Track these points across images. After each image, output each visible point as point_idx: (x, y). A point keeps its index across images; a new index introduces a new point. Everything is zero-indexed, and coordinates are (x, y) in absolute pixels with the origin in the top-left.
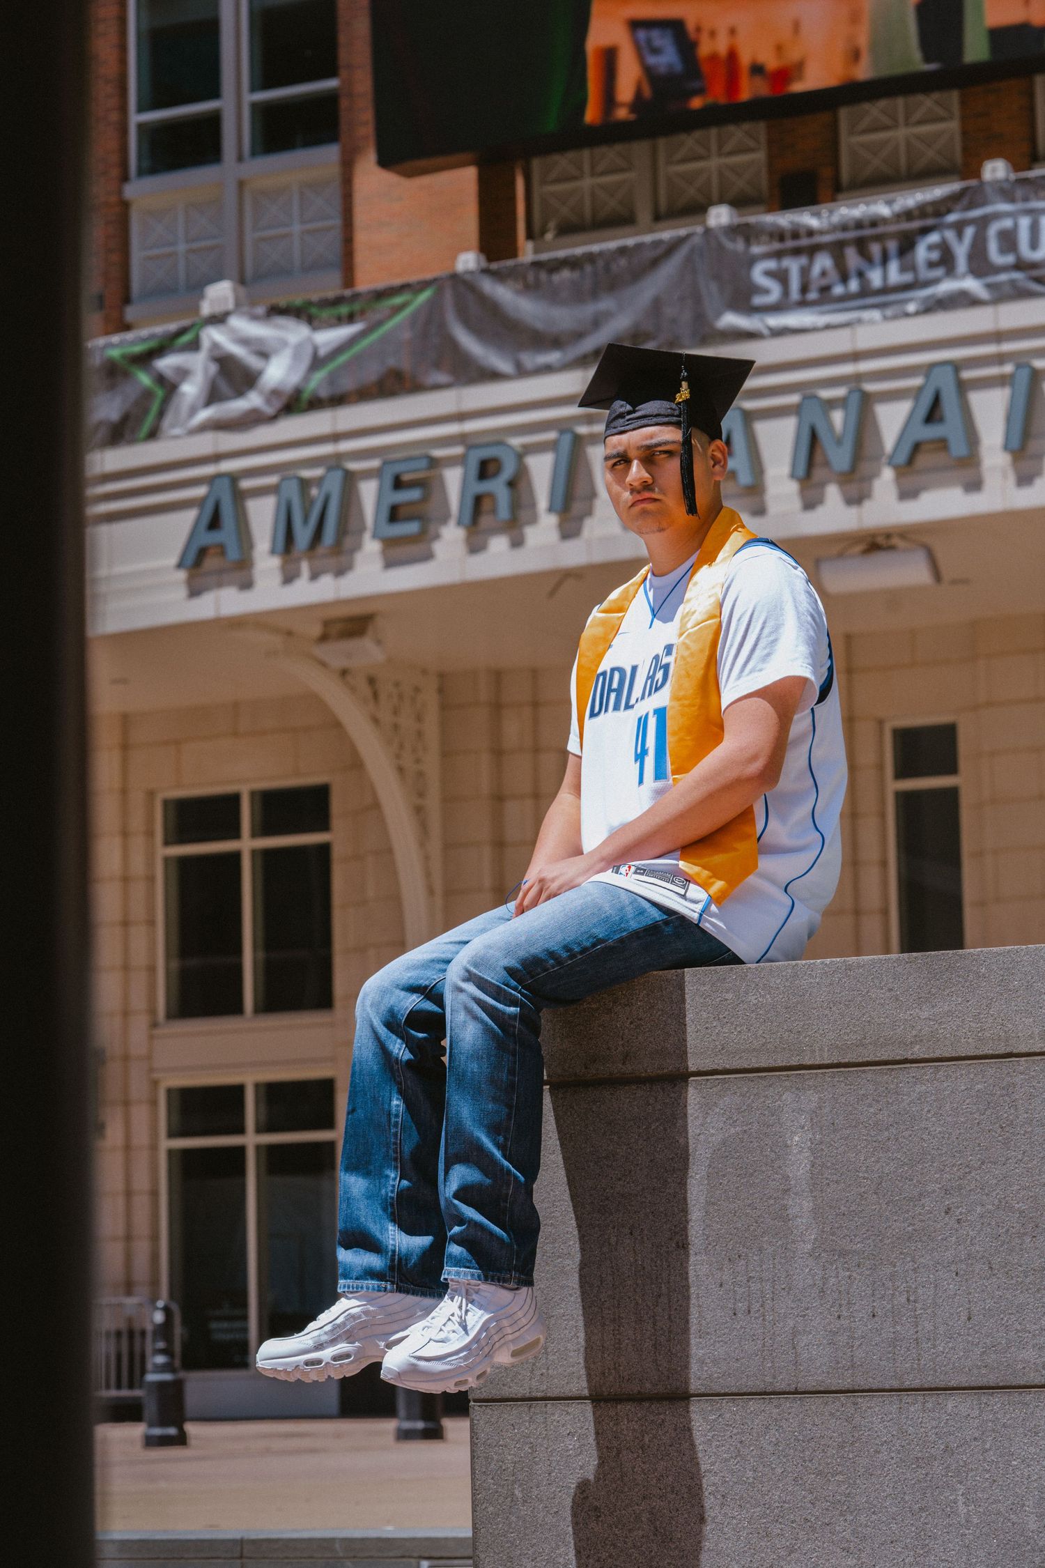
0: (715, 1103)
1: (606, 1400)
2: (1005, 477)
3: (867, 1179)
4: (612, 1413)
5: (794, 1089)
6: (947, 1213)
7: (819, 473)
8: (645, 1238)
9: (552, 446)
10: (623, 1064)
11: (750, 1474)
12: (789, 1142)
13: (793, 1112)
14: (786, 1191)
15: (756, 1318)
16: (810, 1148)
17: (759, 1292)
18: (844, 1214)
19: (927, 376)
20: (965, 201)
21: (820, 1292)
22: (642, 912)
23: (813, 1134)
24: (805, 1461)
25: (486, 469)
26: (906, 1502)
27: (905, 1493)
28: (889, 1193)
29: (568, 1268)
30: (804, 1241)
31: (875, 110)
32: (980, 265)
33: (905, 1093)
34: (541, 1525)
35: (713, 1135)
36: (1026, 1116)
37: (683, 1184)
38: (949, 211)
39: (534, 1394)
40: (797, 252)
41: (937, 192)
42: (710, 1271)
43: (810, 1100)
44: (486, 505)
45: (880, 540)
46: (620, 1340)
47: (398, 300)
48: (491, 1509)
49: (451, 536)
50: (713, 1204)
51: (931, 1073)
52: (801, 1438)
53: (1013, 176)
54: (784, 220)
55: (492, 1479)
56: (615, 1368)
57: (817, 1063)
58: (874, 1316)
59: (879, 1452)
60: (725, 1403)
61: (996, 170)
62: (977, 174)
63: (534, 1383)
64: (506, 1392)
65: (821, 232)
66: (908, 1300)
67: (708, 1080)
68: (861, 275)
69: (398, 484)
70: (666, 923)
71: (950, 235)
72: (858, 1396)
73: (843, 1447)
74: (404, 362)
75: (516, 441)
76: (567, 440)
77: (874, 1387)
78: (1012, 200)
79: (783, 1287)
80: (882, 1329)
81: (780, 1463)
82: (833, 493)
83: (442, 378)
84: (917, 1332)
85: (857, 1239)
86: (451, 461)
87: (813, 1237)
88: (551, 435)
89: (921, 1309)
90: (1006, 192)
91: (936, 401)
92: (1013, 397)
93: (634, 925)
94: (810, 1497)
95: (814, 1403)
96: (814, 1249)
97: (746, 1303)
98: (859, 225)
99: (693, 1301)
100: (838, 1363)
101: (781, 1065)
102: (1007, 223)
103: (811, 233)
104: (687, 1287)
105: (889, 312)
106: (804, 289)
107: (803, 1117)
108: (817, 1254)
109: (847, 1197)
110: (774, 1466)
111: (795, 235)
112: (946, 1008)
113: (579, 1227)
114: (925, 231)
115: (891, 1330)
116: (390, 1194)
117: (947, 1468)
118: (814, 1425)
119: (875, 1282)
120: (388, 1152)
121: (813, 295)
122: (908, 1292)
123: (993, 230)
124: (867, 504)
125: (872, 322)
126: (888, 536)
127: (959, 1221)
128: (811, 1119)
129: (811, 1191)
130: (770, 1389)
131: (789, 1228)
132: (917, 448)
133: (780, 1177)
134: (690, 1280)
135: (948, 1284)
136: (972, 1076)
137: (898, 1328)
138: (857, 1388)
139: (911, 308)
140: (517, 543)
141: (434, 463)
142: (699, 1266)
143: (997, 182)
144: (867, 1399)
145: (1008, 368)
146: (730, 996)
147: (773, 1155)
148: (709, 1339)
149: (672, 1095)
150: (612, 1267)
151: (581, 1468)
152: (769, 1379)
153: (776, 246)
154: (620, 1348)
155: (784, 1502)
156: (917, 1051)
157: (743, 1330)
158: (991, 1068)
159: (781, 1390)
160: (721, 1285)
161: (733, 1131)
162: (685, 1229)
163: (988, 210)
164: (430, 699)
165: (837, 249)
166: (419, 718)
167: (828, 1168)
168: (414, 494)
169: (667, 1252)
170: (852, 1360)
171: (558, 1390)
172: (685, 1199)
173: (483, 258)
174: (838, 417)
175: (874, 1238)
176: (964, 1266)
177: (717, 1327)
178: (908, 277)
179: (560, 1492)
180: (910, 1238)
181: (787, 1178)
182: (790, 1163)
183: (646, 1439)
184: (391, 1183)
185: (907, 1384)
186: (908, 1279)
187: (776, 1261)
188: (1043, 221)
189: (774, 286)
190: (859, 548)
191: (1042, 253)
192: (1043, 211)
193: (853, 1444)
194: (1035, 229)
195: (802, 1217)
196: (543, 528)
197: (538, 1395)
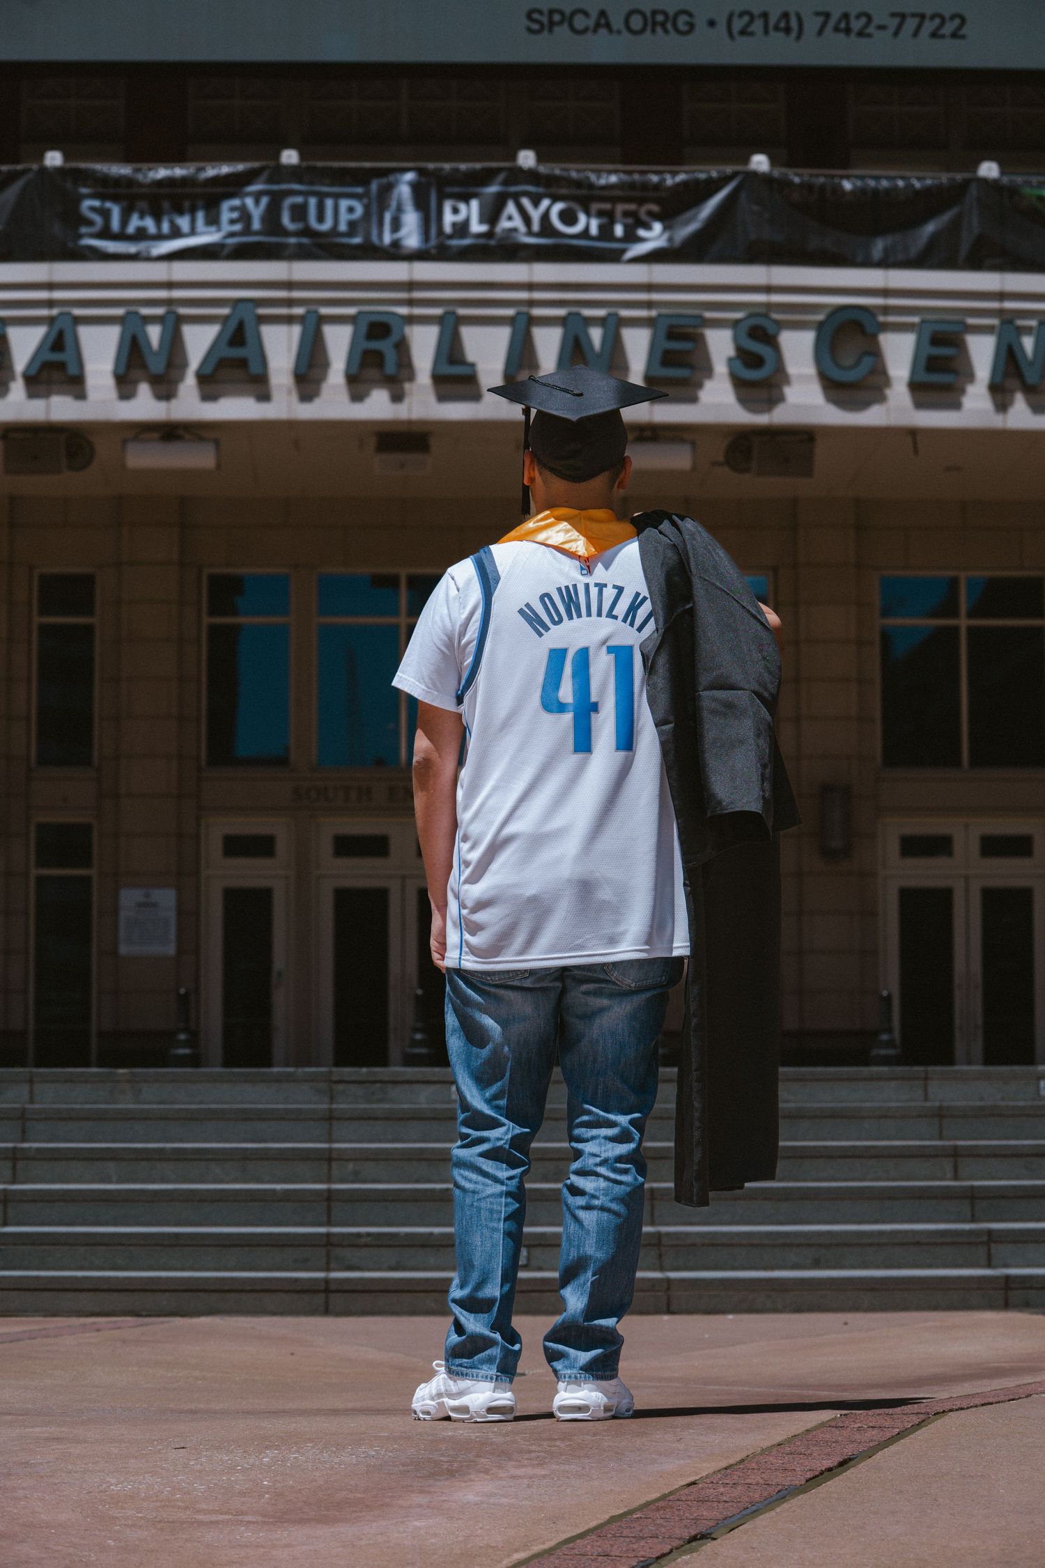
2: (289, 392)
7: (134, 373)
19: (235, 308)
20: (265, 175)
32: (272, 227)
38: (249, 183)
40: (115, 198)
41: (238, 167)
45: (175, 431)
53: (302, 164)
54: (110, 169)
61: (290, 156)
62: (277, 158)
65: (140, 184)
68: (172, 222)
71: (249, 202)
78: (303, 183)
82: (144, 389)
90: (296, 174)
91: (240, 328)
92: (302, 334)
98: (172, 182)
102: (299, 200)
103: (131, 183)
106: (124, 226)
111: (120, 183)
114: (229, 196)
121: (130, 232)
123: (287, 202)
124: (174, 402)
132: (222, 364)
143: (291, 166)
145: (299, 311)
153: (100, 190)
163: (284, 187)
165: (154, 199)
174: (154, 331)
188: (329, 203)
189: (98, 219)
190: (156, 435)
191: (326, 226)
192: (328, 195)
194: (321, 208)
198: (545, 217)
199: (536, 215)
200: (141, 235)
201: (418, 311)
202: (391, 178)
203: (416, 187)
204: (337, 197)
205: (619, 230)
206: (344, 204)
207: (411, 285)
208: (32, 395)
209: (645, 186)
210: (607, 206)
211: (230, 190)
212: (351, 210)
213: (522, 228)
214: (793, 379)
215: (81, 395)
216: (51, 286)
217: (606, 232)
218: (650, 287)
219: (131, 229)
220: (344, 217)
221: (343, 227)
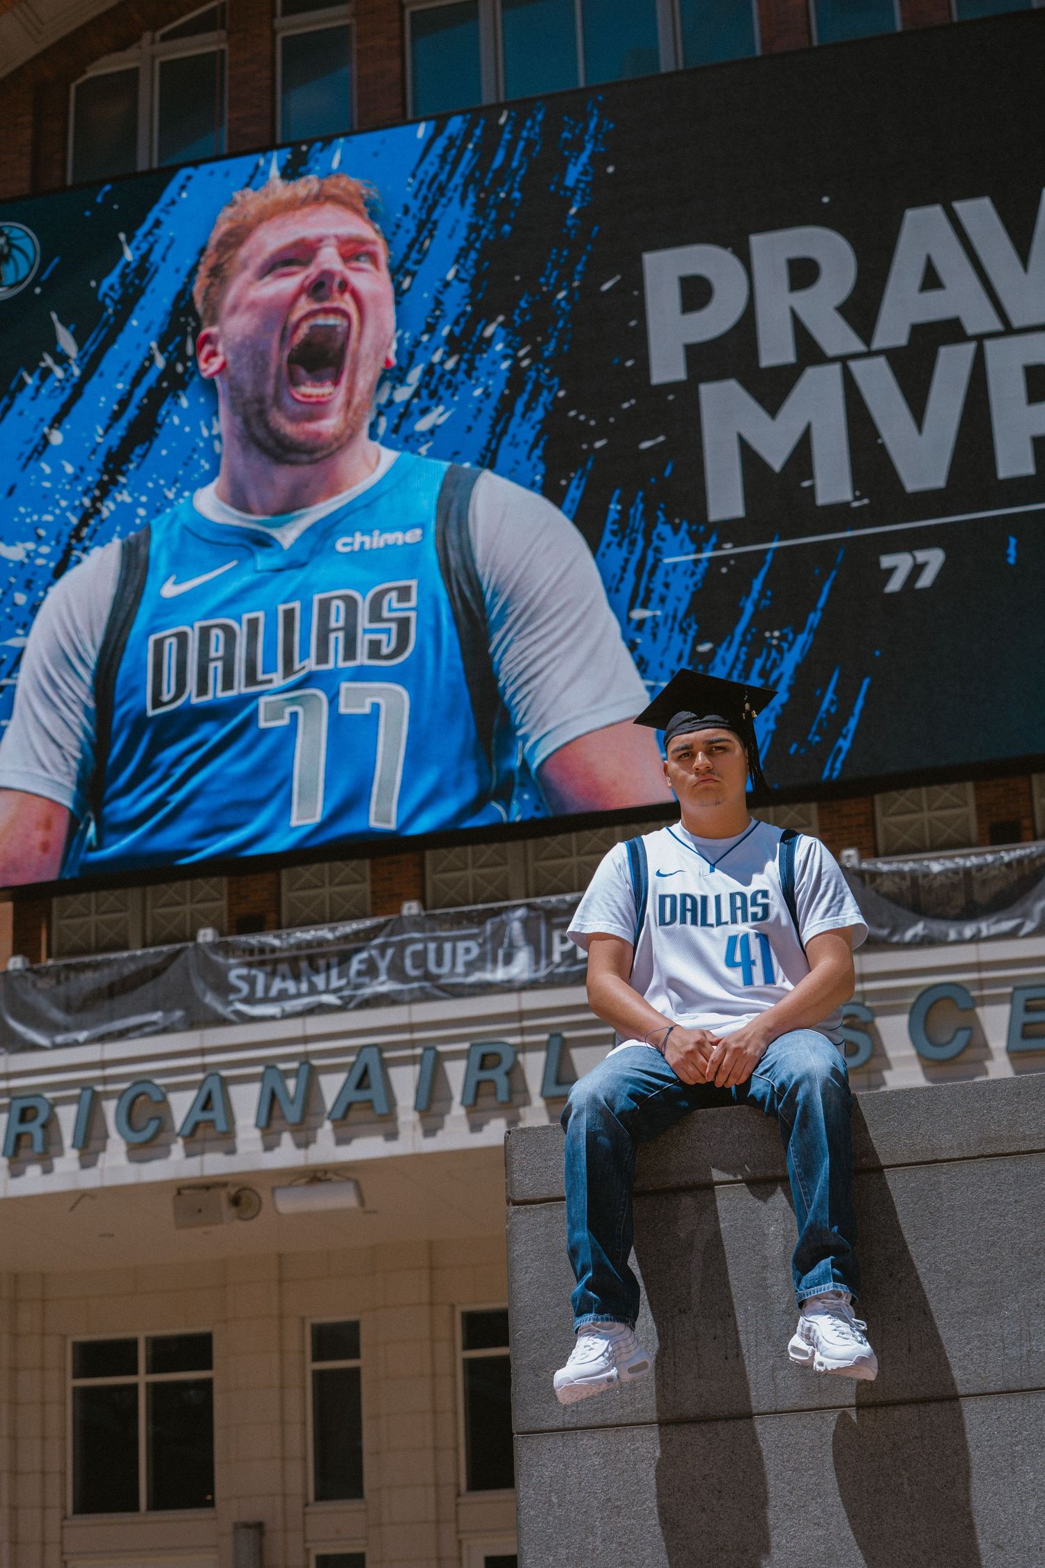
2: (414, 1128)
7: (276, 1124)
9: (76, 1100)
11: (741, 1474)
12: (766, 1232)
13: (769, 1209)
14: (764, 1268)
16: (783, 1235)
17: (745, 1342)
19: (358, 1056)
20: (388, 929)
23: (785, 1225)
25: (26, 1115)
30: (780, 1303)
32: (398, 974)
34: (573, 1522)
35: (707, 1229)
36: (949, 1204)
38: (376, 937)
39: (567, 1426)
40: (262, 964)
41: (368, 923)
42: (706, 1328)
43: (782, 1201)
44: (24, 1141)
45: (319, 1175)
48: (532, 1513)
50: (708, 1279)
52: (780, 1445)
53: (423, 913)
54: (254, 940)
55: (533, 1490)
60: (720, 1426)
61: (411, 908)
62: (399, 911)
63: (567, 1418)
64: (544, 1425)
65: (281, 949)
71: (375, 953)
72: (824, 1412)
75: (49, 1095)
76: (87, 1095)
78: (423, 931)
79: (764, 1336)
82: (286, 1138)
88: (76, 1092)
90: (417, 924)
91: (365, 1072)
92: (421, 1072)
95: (789, 1419)
96: (787, 1307)
97: (735, 1350)
98: (309, 944)
100: (808, 1389)
102: (419, 947)
103: (273, 949)
106: (268, 990)
107: (777, 1213)
111: (262, 951)
114: (358, 950)
117: (895, 1459)
118: (791, 1435)
121: (274, 995)
123: (409, 950)
124: (312, 1147)
126: (326, 1172)
127: (900, 1281)
128: (784, 1214)
129: (785, 1266)
131: (768, 1294)
132: (350, 1106)
133: (761, 1257)
135: (893, 1327)
136: (907, 1178)
138: (823, 1406)
140: (48, 1170)
143: (412, 916)
145: (419, 1051)
147: (754, 1242)
148: (707, 1378)
149: (674, 1202)
151: (605, 1478)
153: (249, 959)
158: (922, 1172)
160: (715, 1338)
162: (685, 1299)
163: (406, 936)
169: (672, 1317)
171: (586, 1421)
172: (685, 1277)
173: (27, 960)
174: (291, 1084)
177: (713, 1369)
178: (344, 981)
179: (589, 1496)
181: (765, 1258)
188: (448, 947)
189: (245, 988)
190: (304, 1180)
191: (444, 970)
192: (447, 939)
193: (821, 1447)
194: (439, 953)
195: (777, 1285)
196: (67, 1160)
197: (571, 1426)
200: (283, 996)
201: (529, 1039)
202: (504, 917)
203: (525, 922)
204: (455, 940)
206: (461, 946)
207: (521, 1015)
208: (189, 1154)
211: (361, 944)
212: (468, 951)
214: (893, 1063)
215: (231, 1151)
216: (203, 1052)
219: (273, 992)
220: (461, 959)
221: (460, 968)
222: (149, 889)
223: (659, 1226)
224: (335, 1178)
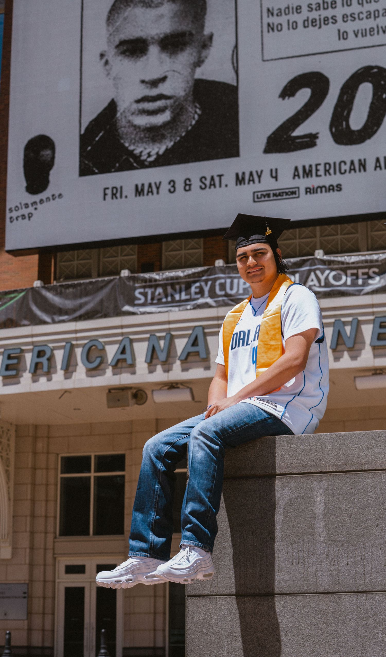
0: (287, 485)
1: (241, 596)
3: (346, 514)
4: (243, 601)
5: (318, 481)
6: (377, 526)
7: (155, 361)
8: (258, 535)
9: (64, 347)
10: (251, 470)
11: (297, 623)
12: (316, 500)
13: (317, 489)
14: (314, 518)
15: (301, 565)
16: (324, 503)
17: (302, 556)
18: (337, 527)
19: (193, 330)
20: (209, 273)
21: (326, 556)
22: (261, 414)
23: (325, 497)
24: (319, 619)
25: (40, 354)
26: (359, 634)
27: (358, 630)
28: (355, 519)
29: (227, 546)
30: (320, 537)
31: (174, 244)
32: (212, 294)
33: (361, 482)
34: (213, 643)
35: (286, 497)
37: (273, 516)
38: (203, 276)
40: (150, 287)
41: (200, 269)
42: (283, 548)
43: (324, 485)
44: (39, 366)
45: (174, 385)
46: (247, 574)
47: (12, 295)
48: (193, 637)
49: (27, 376)
50: (285, 523)
51: (372, 475)
52: (318, 610)
53: (225, 266)
54: (147, 276)
55: (194, 625)
56: (244, 584)
57: (327, 471)
58: (347, 565)
59: (348, 615)
60: (288, 597)
61: (219, 263)
62: (213, 264)
63: (212, 590)
64: (201, 593)
65: (159, 280)
66: (361, 559)
67: (284, 477)
68: (172, 296)
69: (9, 357)
70: (270, 418)
71: (203, 284)
72: (340, 594)
73: (334, 613)
74: (13, 316)
75: (51, 345)
76: (68, 346)
77: (347, 591)
78: (224, 273)
79: (312, 554)
80: (351, 569)
81: (309, 619)
82: (159, 368)
83: (26, 322)
84: (364, 571)
85: (342, 536)
86: (28, 351)
87: (324, 535)
88: (64, 344)
89: (366, 562)
90: (222, 270)
91: (196, 338)
93: (258, 418)
94: (321, 632)
95: (323, 597)
96: (325, 540)
97: (297, 560)
98: (172, 278)
99: (276, 559)
100: (333, 582)
101: (313, 471)
102: (223, 281)
103: (156, 280)
104: (274, 554)
105: (181, 308)
106: (152, 299)
107: (321, 491)
108: (326, 542)
109: (338, 520)
110: (307, 620)
111: (150, 281)
112: (378, 451)
113: (231, 531)
114: (195, 282)
115: (355, 570)
116: (151, 521)
117: (375, 621)
118: (323, 605)
119: (348, 552)
120: (152, 505)
121: (155, 301)
122: (361, 556)
123: (218, 283)
124: (171, 372)
125: (175, 311)
126: (177, 383)
127: (382, 530)
128: (325, 492)
129: (324, 518)
130: (306, 592)
131: (315, 532)
132: (189, 354)
133: (312, 513)
134: (275, 551)
135: (377, 553)
137: (357, 569)
139: (189, 307)
140: (49, 380)
141: (22, 351)
142: (279, 546)
143: (220, 267)
144: (344, 595)
146: (294, 446)
147: (309, 505)
148: (282, 573)
150: (244, 546)
151: (230, 621)
152: (306, 588)
153: (144, 284)
154: (247, 577)
155: (311, 634)
156: (367, 467)
157: (296, 570)
159: (310, 592)
160: (287, 553)
161: (293, 496)
162: (274, 532)
163: (217, 276)
164: (13, 433)
165: (164, 286)
166: (8, 440)
167: (331, 510)
168: (15, 361)
169: (266, 541)
170: (339, 581)
171: (222, 592)
172: (274, 521)
173: (42, 283)
174: (162, 343)
175: (348, 535)
176: (383, 546)
177: (286, 569)
178: (188, 297)
179: (221, 630)
180: (362, 536)
181: (314, 513)
182: (316, 508)
183: (256, 611)
184: (152, 516)
185: (360, 590)
186: (361, 551)
187: (309, 544)
188: (236, 281)
189: (142, 297)
190: (167, 387)
191: (234, 292)
192: (235, 278)
193: (338, 612)
194: (232, 283)
195: (320, 528)
196: (59, 376)
197: (214, 594)
198: (327, 278)
199: (322, 278)
200: (159, 302)
205: (360, 282)
208: (114, 374)
209: (372, 261)
210: (355, 271)
213: (317, 284)
215: (134, 373)
216: (122, 327)
217: (354, 284)
218: (373, 306)
220: (242, 287)
221: (241, 291)
222: (102, 250)
223: (262, 494)
224: (181, 386)
